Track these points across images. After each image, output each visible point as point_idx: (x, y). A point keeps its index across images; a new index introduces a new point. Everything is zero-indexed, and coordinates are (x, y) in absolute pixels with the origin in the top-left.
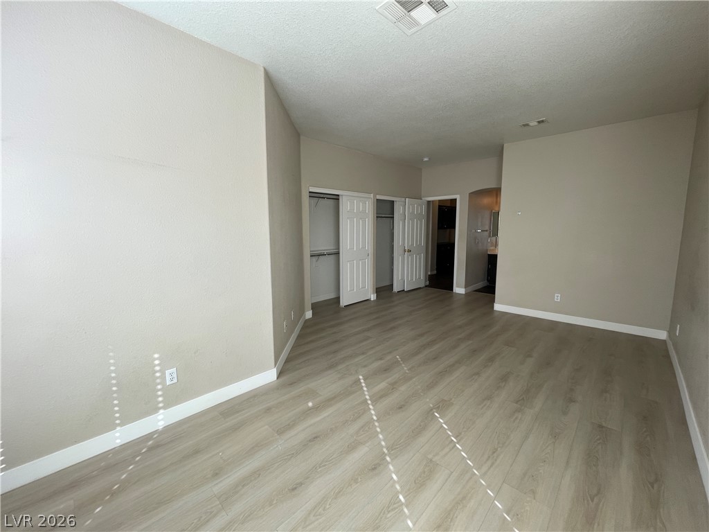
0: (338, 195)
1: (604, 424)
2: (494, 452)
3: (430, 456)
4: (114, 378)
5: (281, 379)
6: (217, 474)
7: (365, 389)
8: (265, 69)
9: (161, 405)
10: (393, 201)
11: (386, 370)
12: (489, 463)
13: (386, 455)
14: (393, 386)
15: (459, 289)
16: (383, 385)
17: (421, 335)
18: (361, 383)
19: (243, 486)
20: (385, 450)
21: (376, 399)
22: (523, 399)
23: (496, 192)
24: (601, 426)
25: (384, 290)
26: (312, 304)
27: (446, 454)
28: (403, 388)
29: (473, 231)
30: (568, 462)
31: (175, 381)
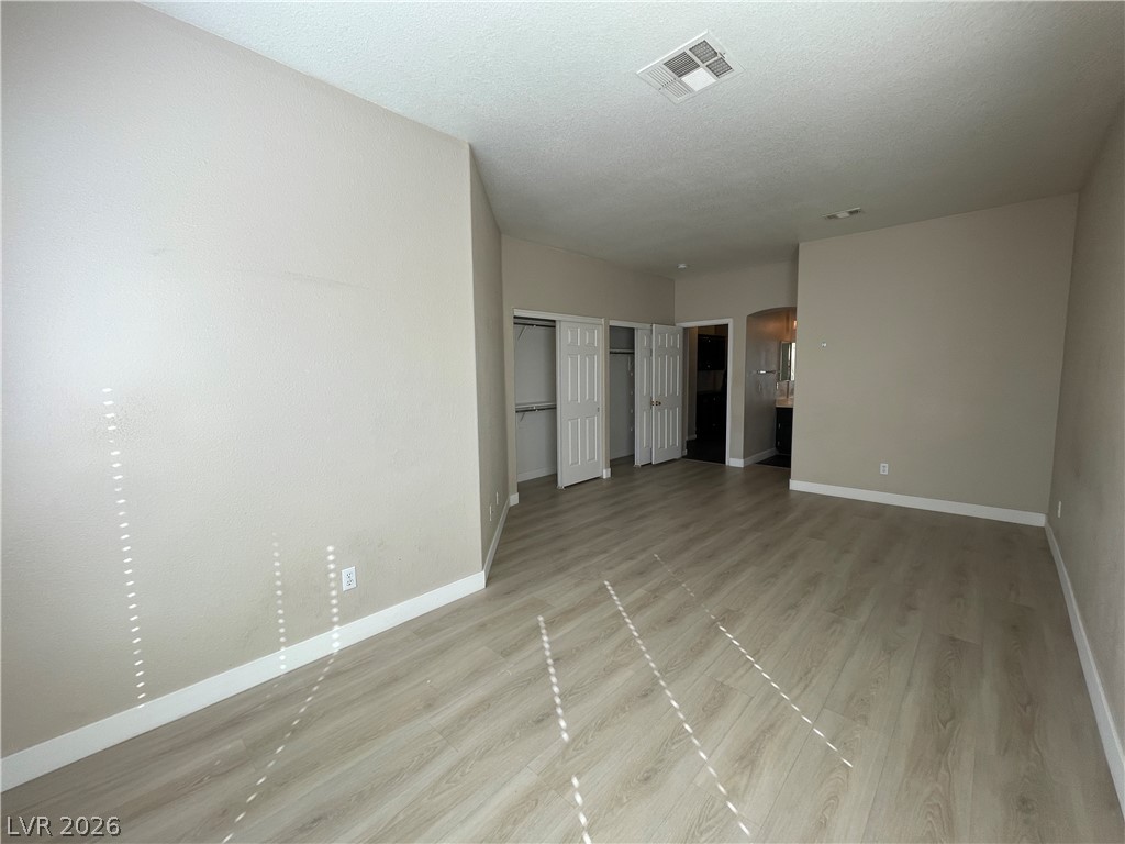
0: (554, 321)
1: (957, 637)
2: (806, 674)
3: (720, 679)
4: (278, 578)
5: (491, 588)
6: (430, 705)
7: (615, 598)
8: (470, 146)
9: (336, 619)
10: (633, 329)
11: (641, 573)
12: (802, 685)
13: (659, 679)
14: (655, 594)
15: (735, 460)
16: (640, 592)
17: (686, 526)
18: (608, 590)
19: (470, 718)
20: (656, 673)
21: (635, 609)
22: (842, 607)
23: (789, 313)
24: (953, 639)
25: (622, 464)
26: (518, 484)
27: (742, 676)
28: (669, 596)
29: (755, 372)
30: (909, 684)
31: (354, 585)
